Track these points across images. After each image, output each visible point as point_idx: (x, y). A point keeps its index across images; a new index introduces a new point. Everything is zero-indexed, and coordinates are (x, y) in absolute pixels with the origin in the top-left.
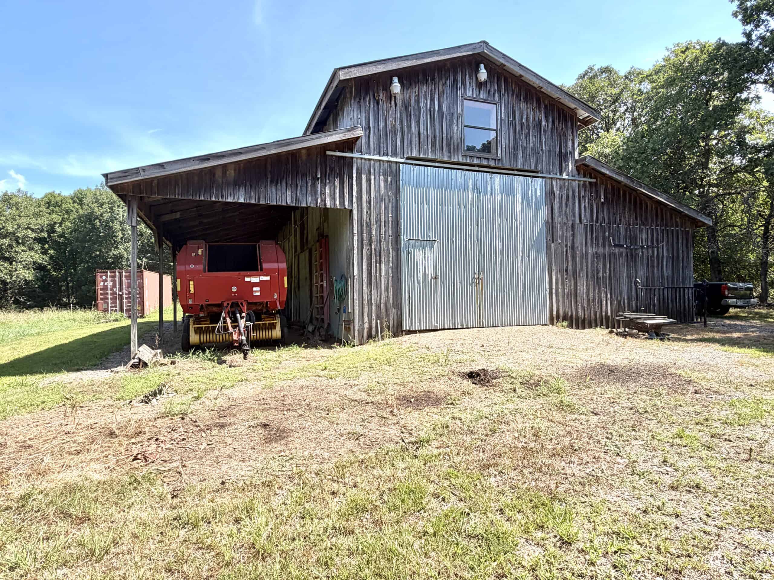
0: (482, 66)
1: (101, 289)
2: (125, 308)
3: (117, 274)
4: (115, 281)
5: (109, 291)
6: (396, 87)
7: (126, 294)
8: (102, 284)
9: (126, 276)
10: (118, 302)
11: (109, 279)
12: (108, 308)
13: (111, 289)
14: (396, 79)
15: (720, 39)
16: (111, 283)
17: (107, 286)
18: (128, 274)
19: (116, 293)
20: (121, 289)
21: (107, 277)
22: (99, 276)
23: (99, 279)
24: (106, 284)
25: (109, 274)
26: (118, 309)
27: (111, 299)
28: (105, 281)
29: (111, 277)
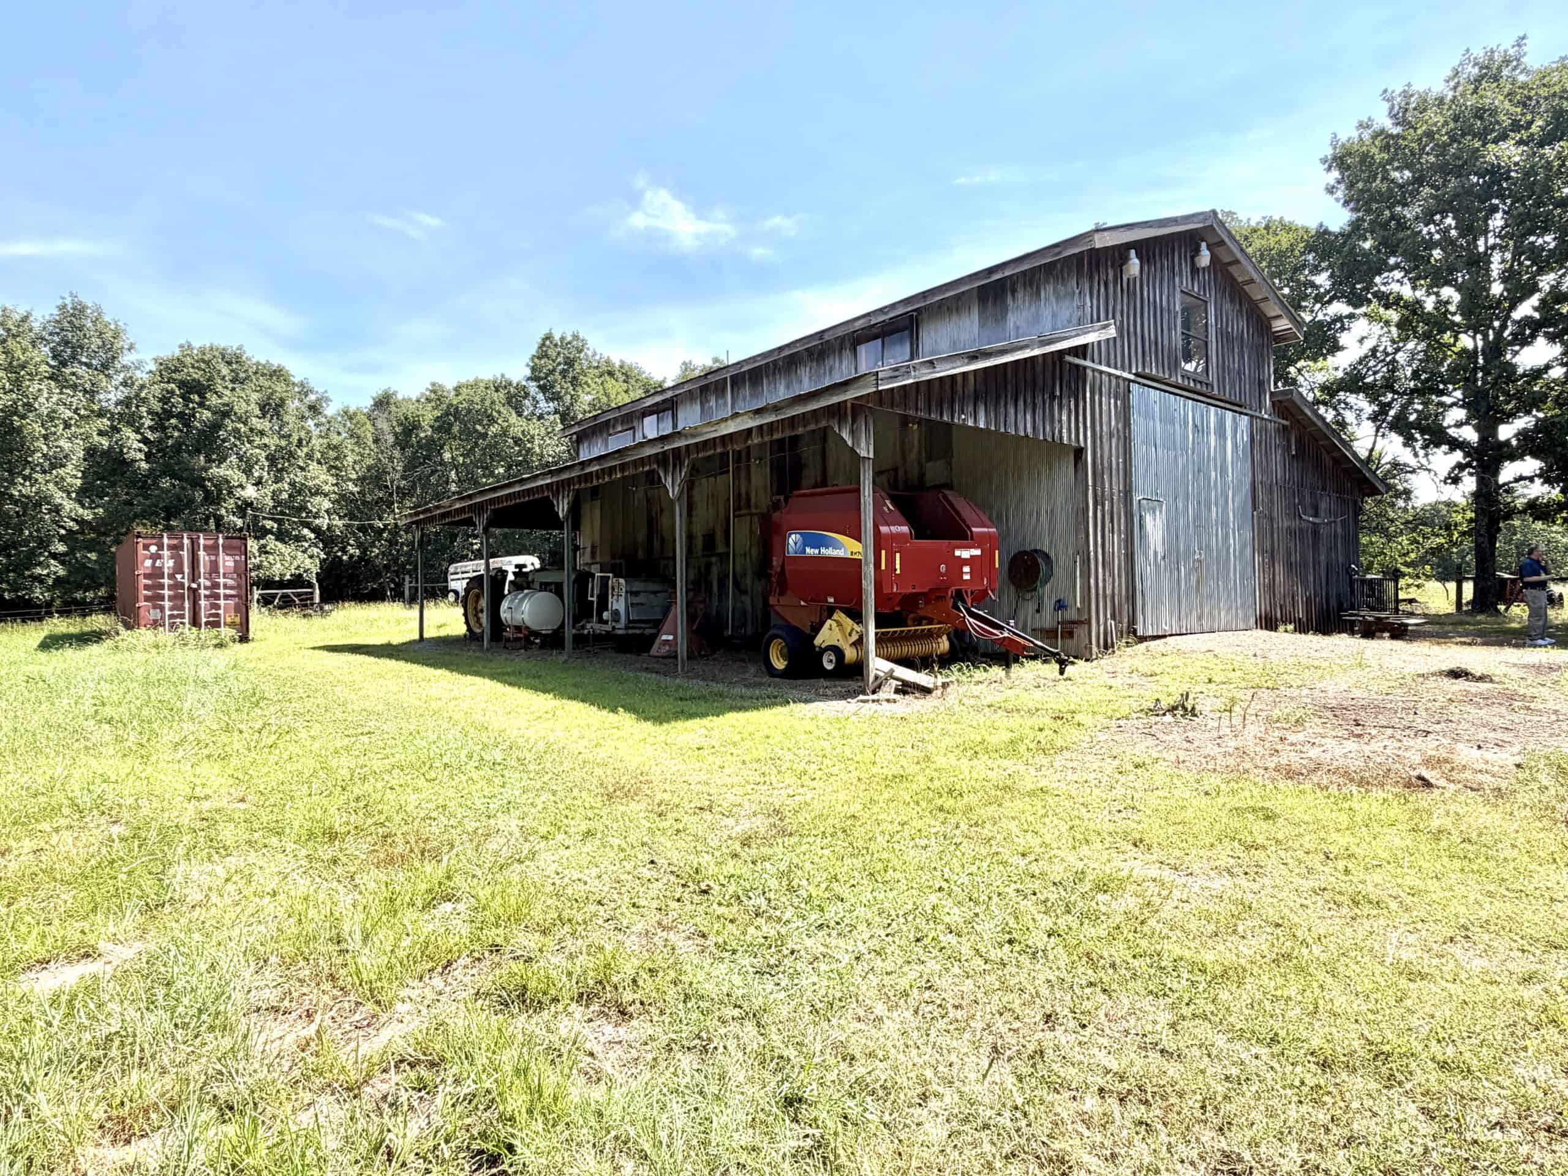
0: (1204, 245)
1: (147, 576)
2: (204, 620)
3: (186, 541)
4: (181, 557)
5: (166, 581)
6: (1134, 265)
7: (206, 588)
8: (148, 563)
9: (206, 548)
10: (187, 605)
11: (166, 553)
12: (163, 618)
13: (172, 576)
14: (1133, 252)
15: (1321, 225)
16: (171, 563)
17: (161, 568)
18: (211, 542)
19: (182, 586)
20: (194, 577)
21: (160, 547)
22: (140, 546)
23: (141, 552)
24: (158, 563)
25: (166, 541)
26: (186, 621)
27: (171, 598)
28: (155, 557)
29: (171, 547)
